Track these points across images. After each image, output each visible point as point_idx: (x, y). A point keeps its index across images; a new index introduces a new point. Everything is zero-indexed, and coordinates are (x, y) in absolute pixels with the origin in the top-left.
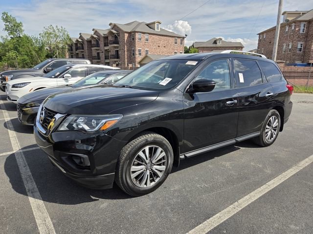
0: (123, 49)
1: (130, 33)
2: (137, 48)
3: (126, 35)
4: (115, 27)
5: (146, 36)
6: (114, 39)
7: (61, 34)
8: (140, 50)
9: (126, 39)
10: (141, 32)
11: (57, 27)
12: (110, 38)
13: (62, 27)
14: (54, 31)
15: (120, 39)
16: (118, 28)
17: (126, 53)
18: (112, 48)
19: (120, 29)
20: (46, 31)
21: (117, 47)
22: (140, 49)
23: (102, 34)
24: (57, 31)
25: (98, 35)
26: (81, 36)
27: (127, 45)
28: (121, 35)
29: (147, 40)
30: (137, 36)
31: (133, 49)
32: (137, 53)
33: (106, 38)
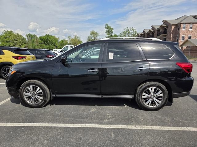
0: (169, 37)
1: (176, 25)
2: (181, 35)
3: (173, 27)
4: (165, 22)
5: (191, 26)
6: (164, 31)
7: (132, 32)
8: (183, 37)
9: (172, 30)
10: (185, 23)
11: (130, 28)
12: (161, 30)
13: (133, 28)
14: (128, 30)
15: (168, 31)
16: (168, 22)
17: (171, 39)
18: (162, 37)
19: (169, 24)
20: (124, 31)
21: (165, 36)
22: (184, 35)
23: (156, 28)
24: (130, 30)
25: (154, 29)
26: (144, 31)
27: (173, 34)
28: (169, 27)
29: (191, 28)
30: (182, 26)
31: (177, 36)
32: (181, 38)
33: (159, 30)
